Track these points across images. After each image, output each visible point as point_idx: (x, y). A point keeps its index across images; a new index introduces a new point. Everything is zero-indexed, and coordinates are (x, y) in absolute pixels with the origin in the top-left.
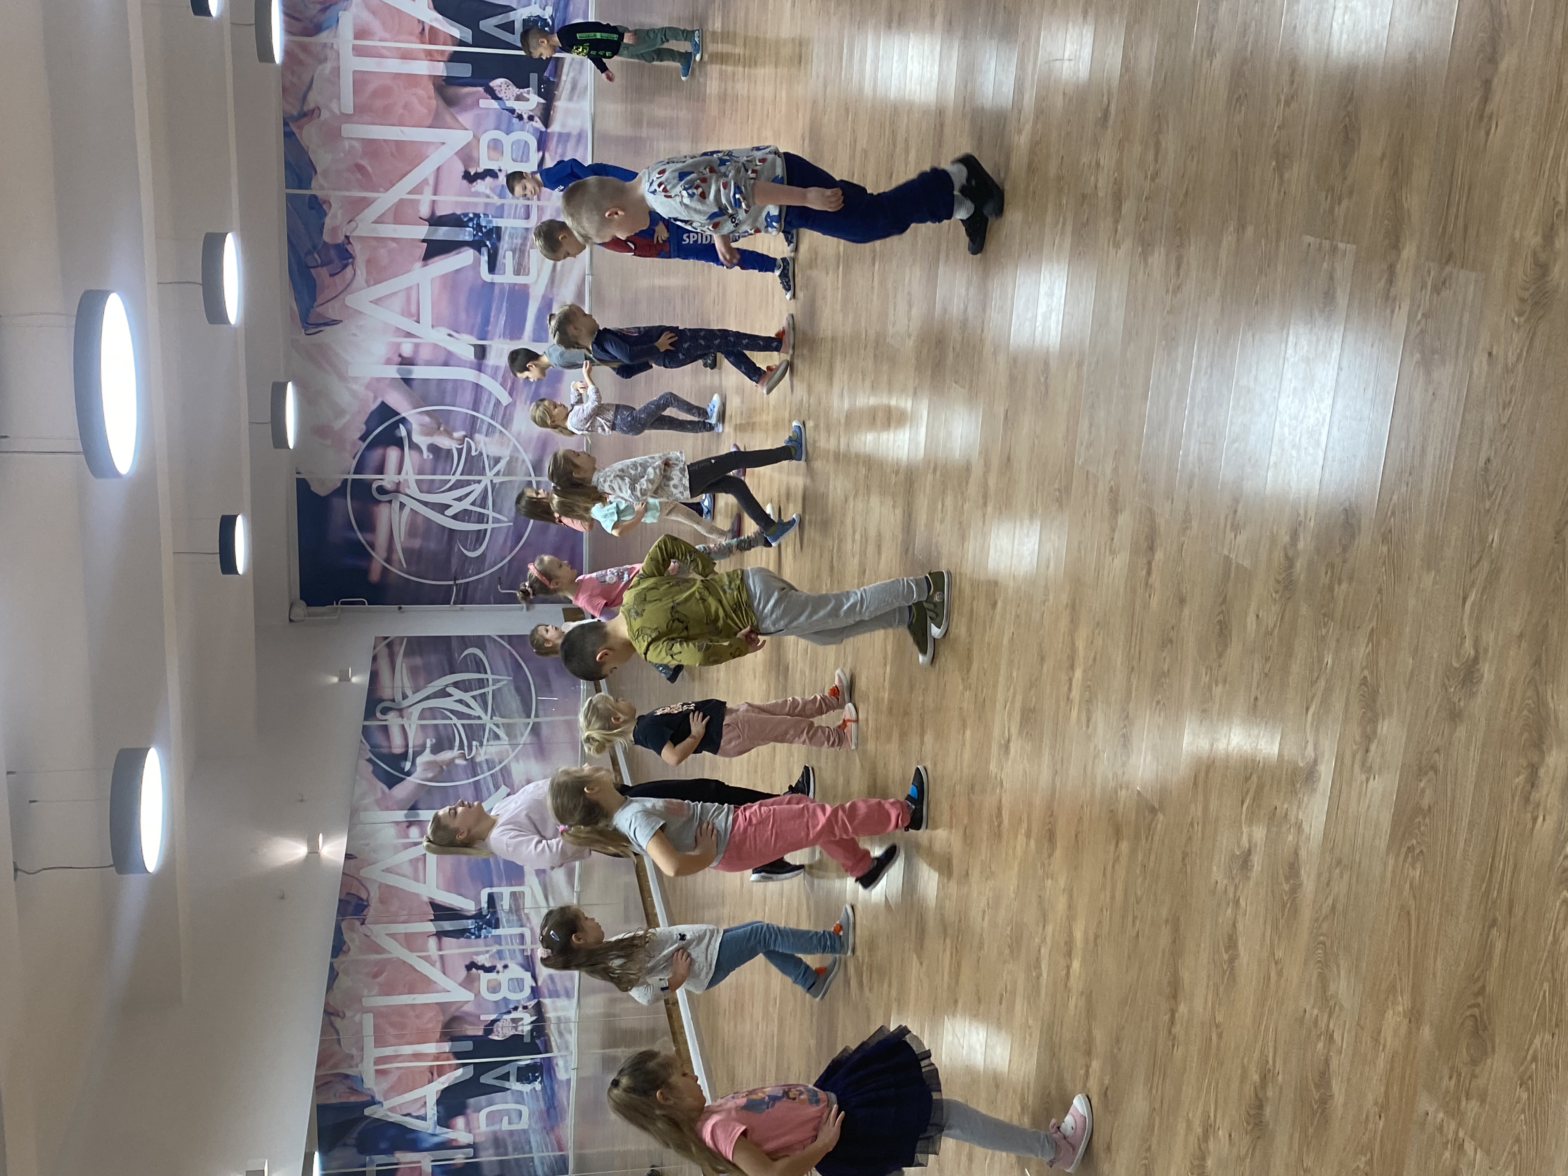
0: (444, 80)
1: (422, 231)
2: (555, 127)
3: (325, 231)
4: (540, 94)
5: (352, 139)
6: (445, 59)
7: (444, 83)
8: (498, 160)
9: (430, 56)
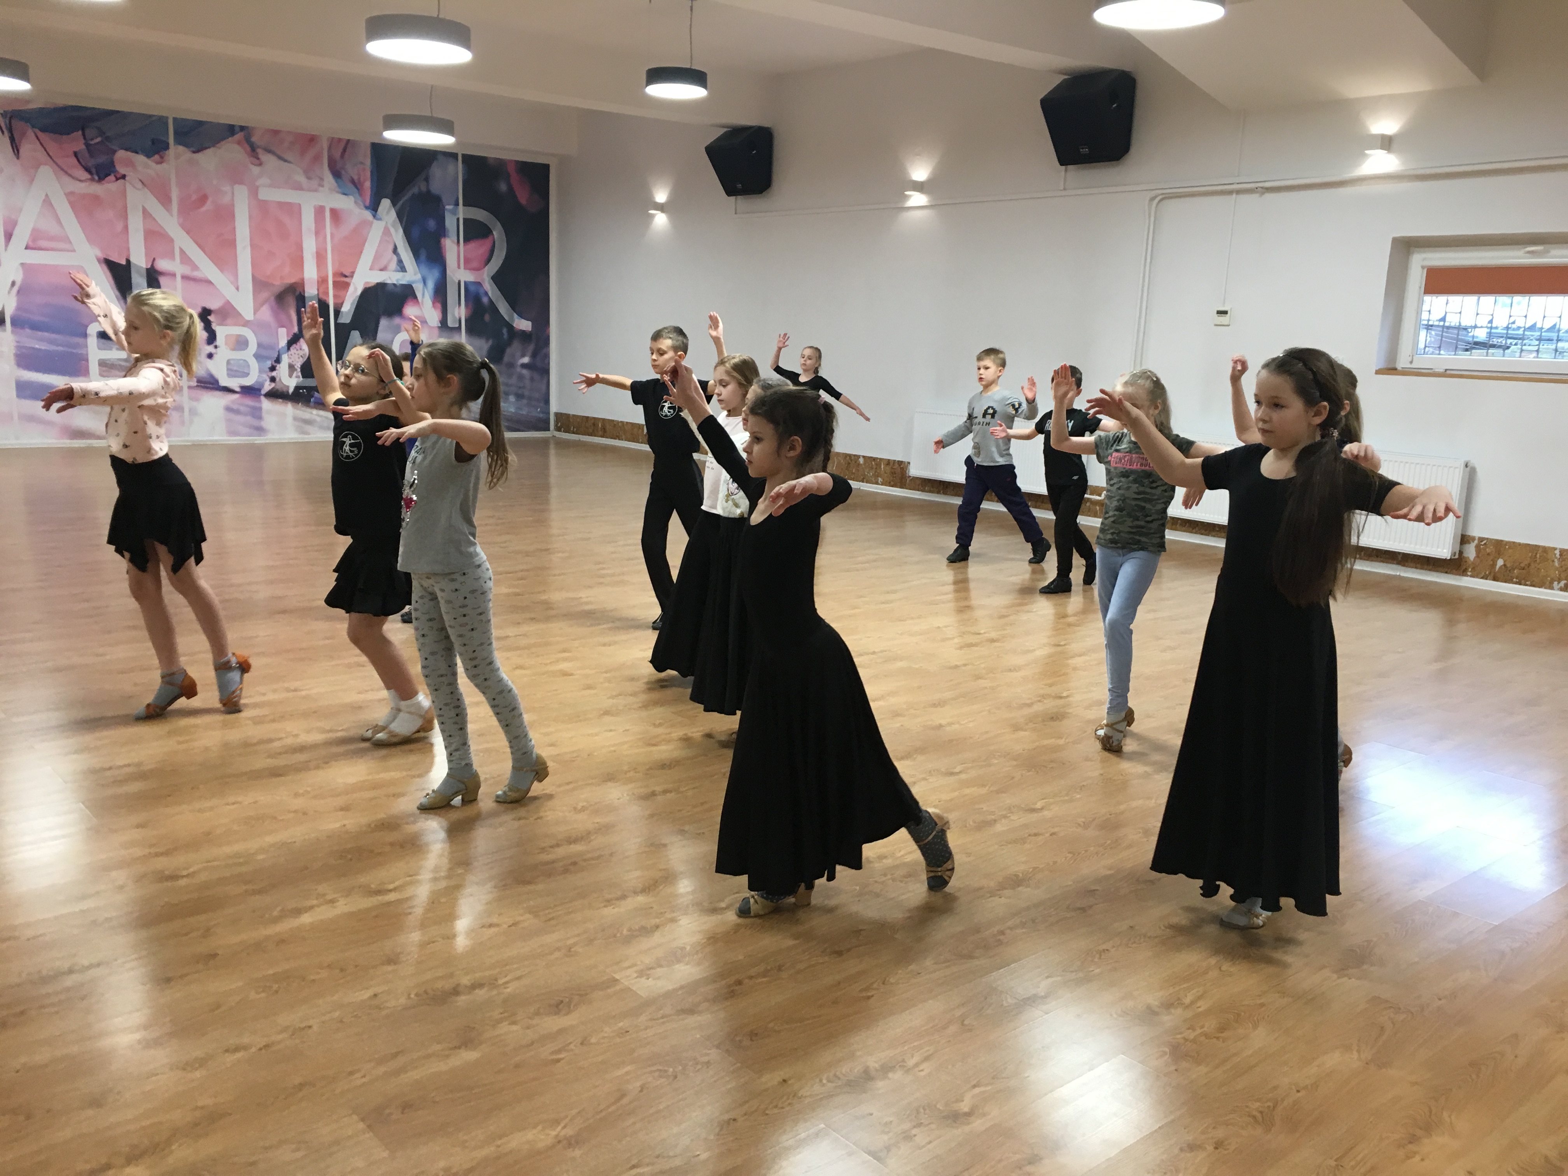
0: (300, 293)
1: (140, 260)
2: (266, 404)
3: (129, 153)
4: (297, 388)
5: (233, 193)
6: (321, 296)
7: (297, 293)
8: (226, 344)
9: (322, 281)
